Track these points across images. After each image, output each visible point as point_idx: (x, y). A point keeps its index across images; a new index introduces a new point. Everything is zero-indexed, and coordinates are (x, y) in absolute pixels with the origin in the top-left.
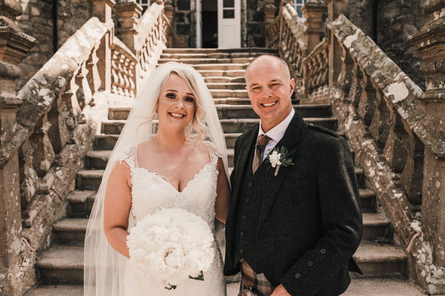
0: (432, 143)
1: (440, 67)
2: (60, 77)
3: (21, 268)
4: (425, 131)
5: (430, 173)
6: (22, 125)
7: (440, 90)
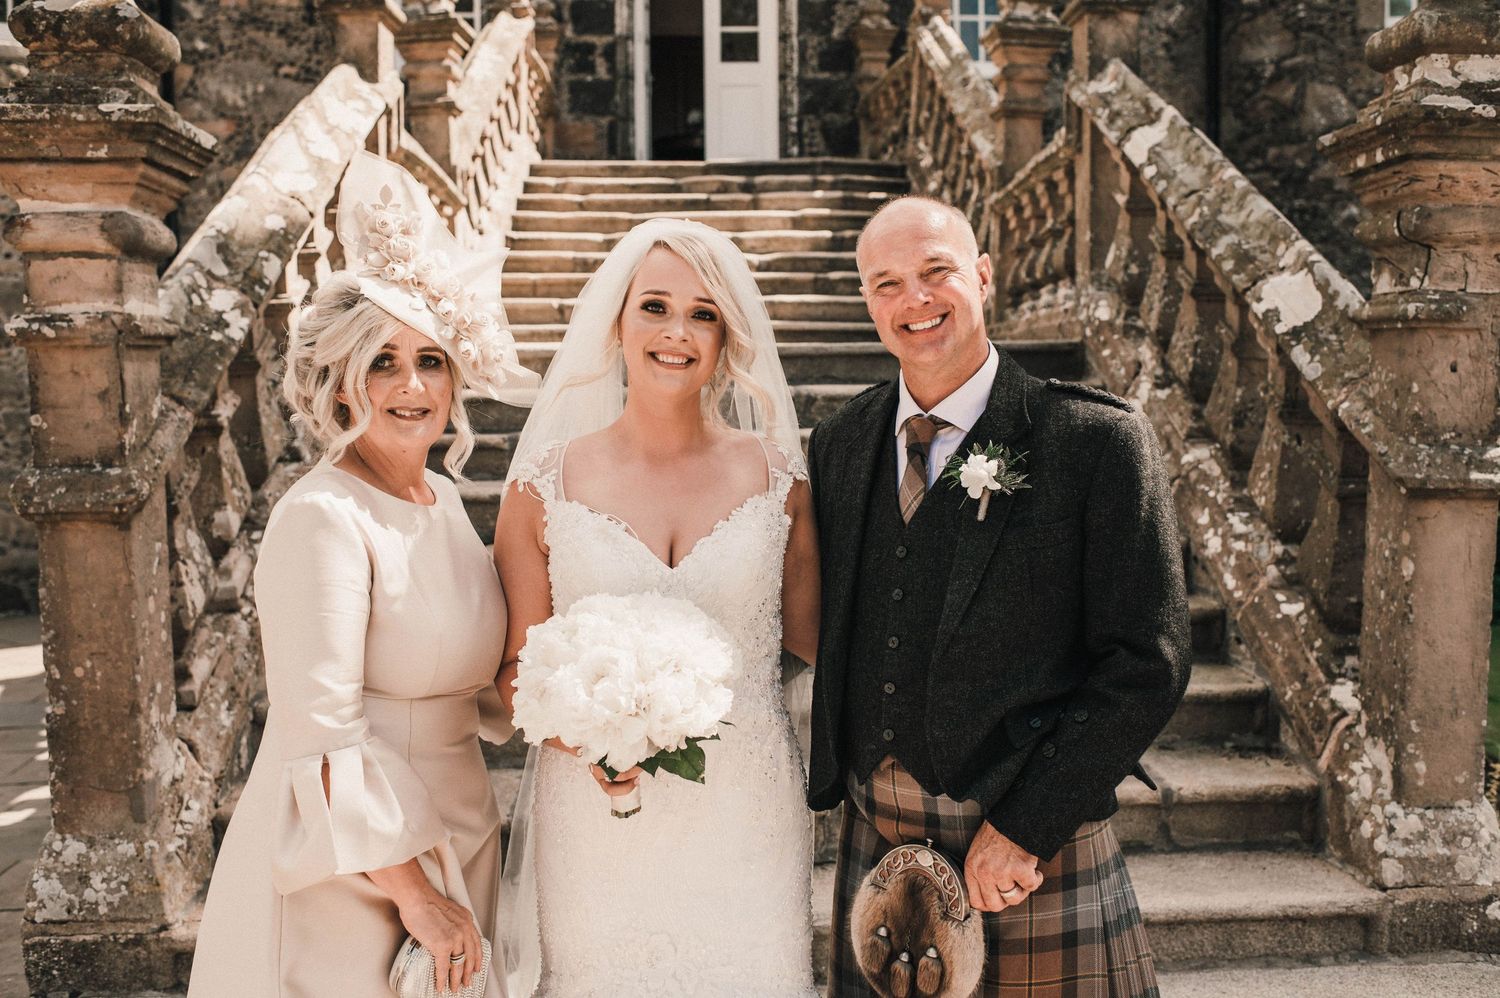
0: (1391, 447)
1: (1412, 229)
2: (263, 254)
3: (179, 826)
4: (1369, 413)
5: (1385, 535)
6: (173, 397)
7: (1413, 295)
